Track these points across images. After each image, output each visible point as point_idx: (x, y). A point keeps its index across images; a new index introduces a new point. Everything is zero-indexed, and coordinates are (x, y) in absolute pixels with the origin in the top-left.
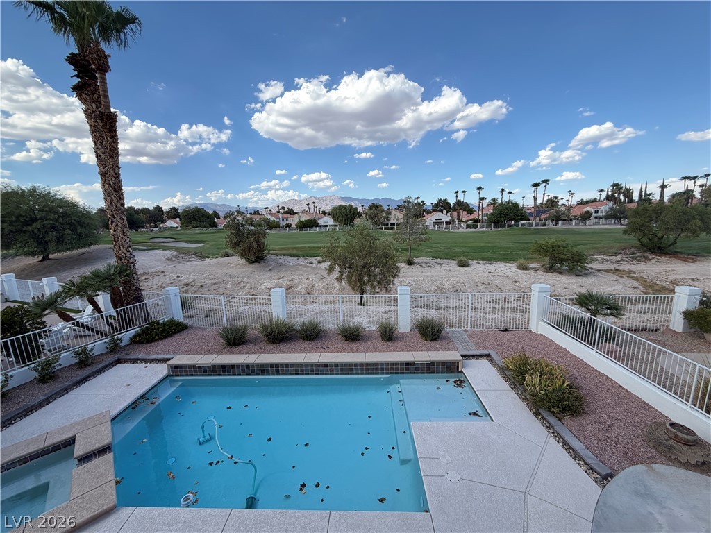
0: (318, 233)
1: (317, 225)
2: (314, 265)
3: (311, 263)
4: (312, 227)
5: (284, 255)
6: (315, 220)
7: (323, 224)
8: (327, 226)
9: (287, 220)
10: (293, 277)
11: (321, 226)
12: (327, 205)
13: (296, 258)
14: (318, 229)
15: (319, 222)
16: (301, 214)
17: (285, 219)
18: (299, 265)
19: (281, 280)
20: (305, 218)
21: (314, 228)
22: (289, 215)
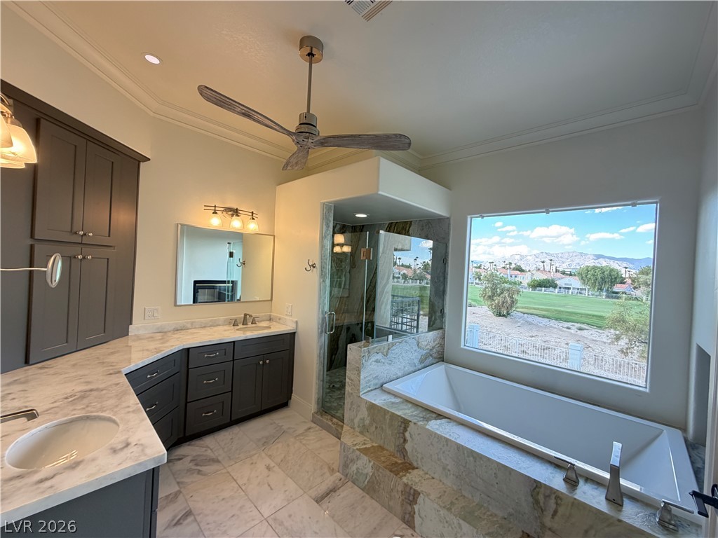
0: (556, 296)
1: (555, 286)
2: (572, 331)
3: (568, 328)
4: (550, 287)
5: (531, 314)
6: (553, 281)
7: (564, 286)
8: (569, 288)
9: (516, 277)
10: (547, 338)
11: (560, 288)
12: (563, 263)
13: (548, 320)
14: (557, 290)
15: (557, 282)
16: (534, 272)
17: (513, 276)
18: (551, 327)
19: (533, 338)
20: (540, 277)
21: (551, 289)
22: (518, 272)
